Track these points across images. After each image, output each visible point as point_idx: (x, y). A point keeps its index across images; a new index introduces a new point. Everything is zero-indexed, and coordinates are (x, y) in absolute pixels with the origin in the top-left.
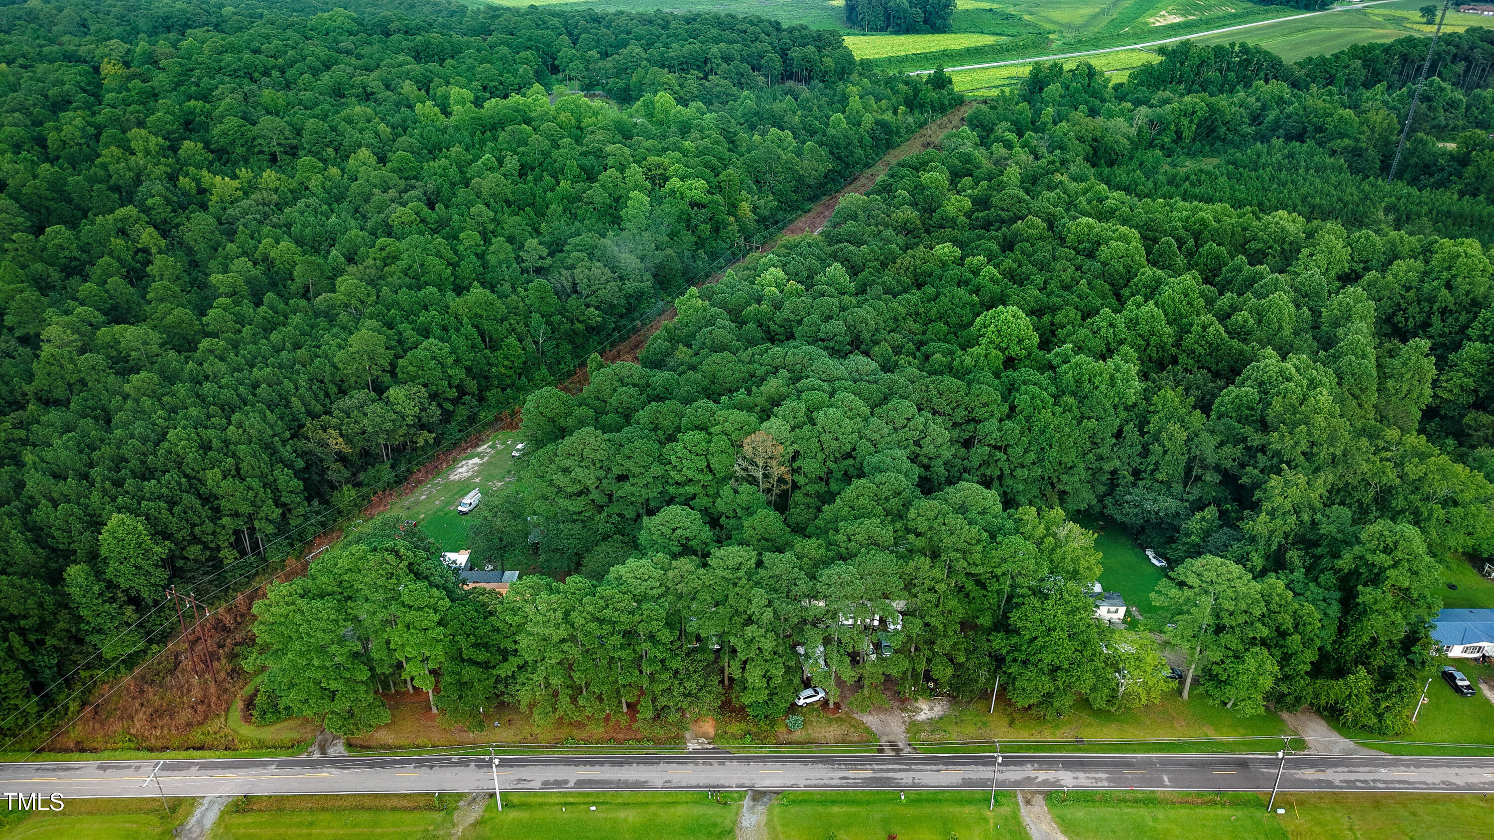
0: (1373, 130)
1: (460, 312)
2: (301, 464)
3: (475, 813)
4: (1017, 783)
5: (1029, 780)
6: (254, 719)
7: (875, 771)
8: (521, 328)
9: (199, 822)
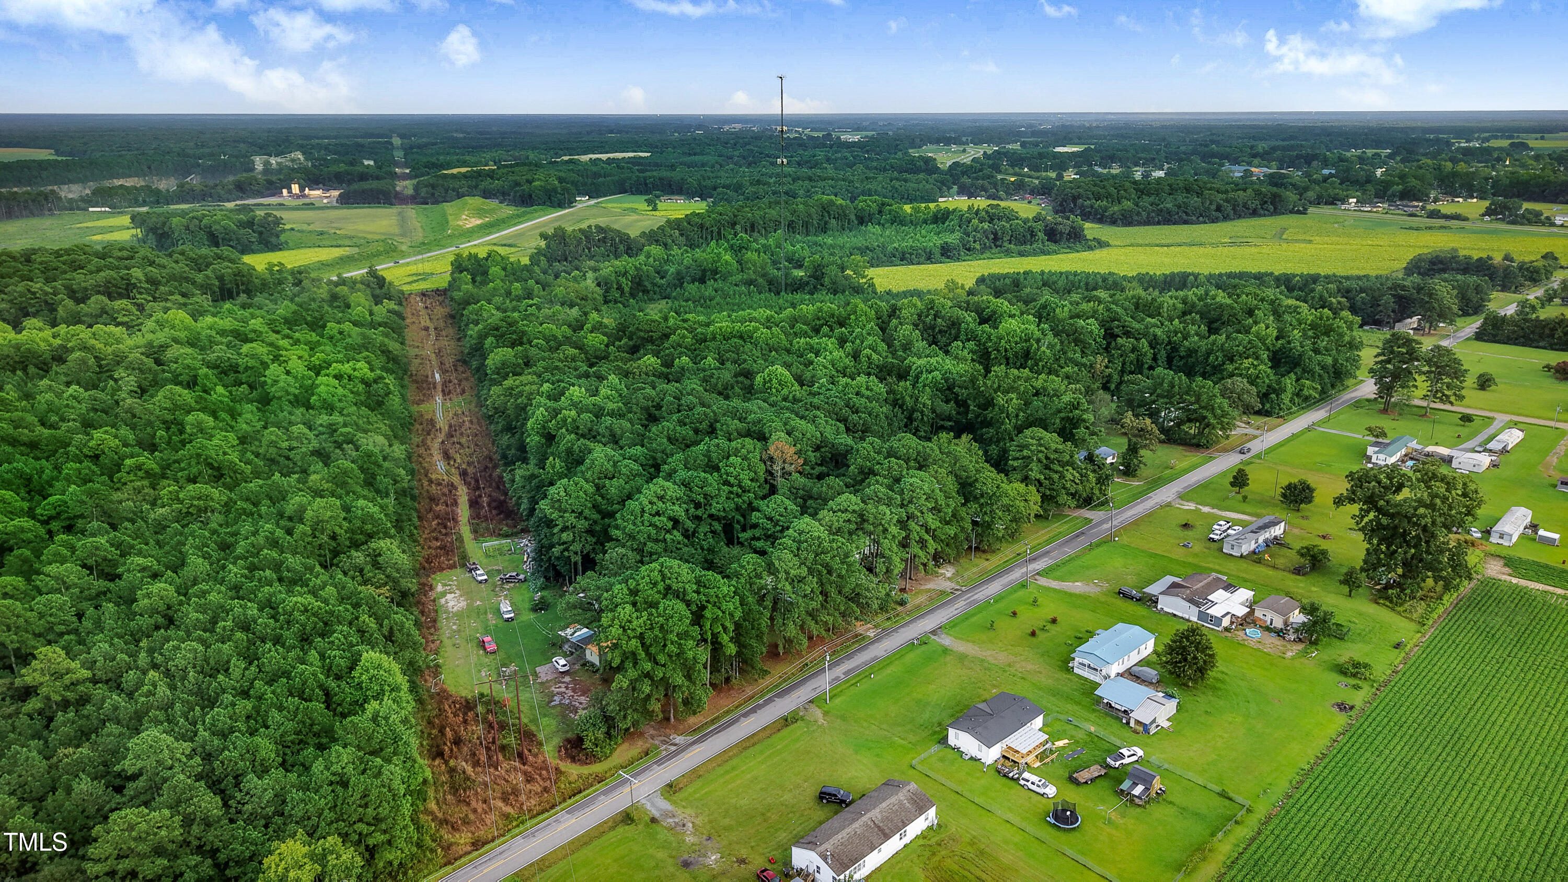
0: (755, 266)
3: (816, 712)
4: (1022, 577)
5: (1025, 574)
6: (591, 760)
7: (964, 601)
9: (660, 810)
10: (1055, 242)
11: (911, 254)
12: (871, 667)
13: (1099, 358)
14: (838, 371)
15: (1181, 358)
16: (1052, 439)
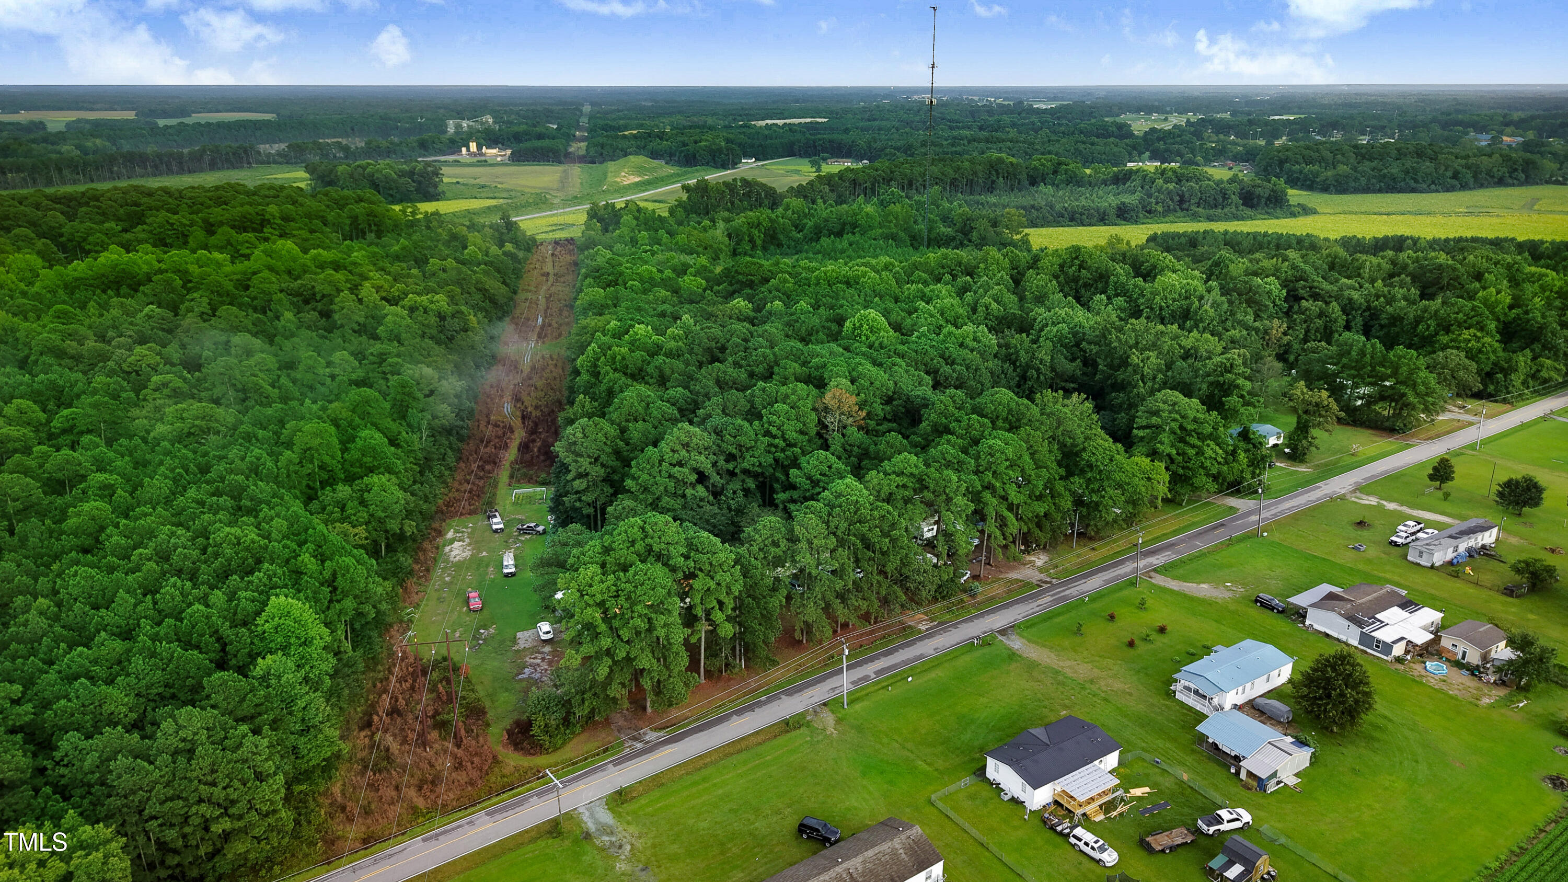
3: (828, 718)
4: (1133, 572)
5: (1137, 569)
6: (546, 746)
7: (1052, 596)
9: (598, 823)
10: (1252, 207)
11: (1081, 214)
12: (912, 669)
13: (1276, 322)
14: (947, 321)
15: (1382, 327)
16: (1193, 406)
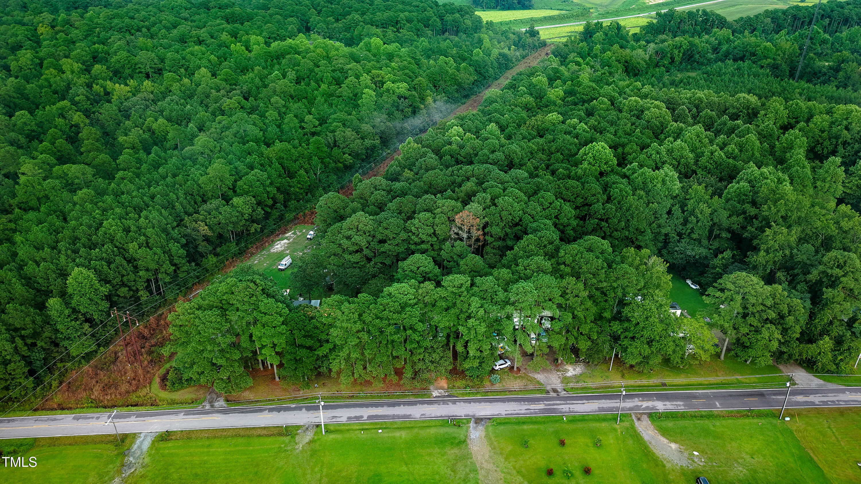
0: (784, 54)
1: (271, 156)
2: (184, 241)
3: (309, 436)
4: (631, 409)
5: (638, 407)
6: (167, 387)
7: (546, 405)
8: (307, 166)
9: (139, 447)
12: (392, 423)
